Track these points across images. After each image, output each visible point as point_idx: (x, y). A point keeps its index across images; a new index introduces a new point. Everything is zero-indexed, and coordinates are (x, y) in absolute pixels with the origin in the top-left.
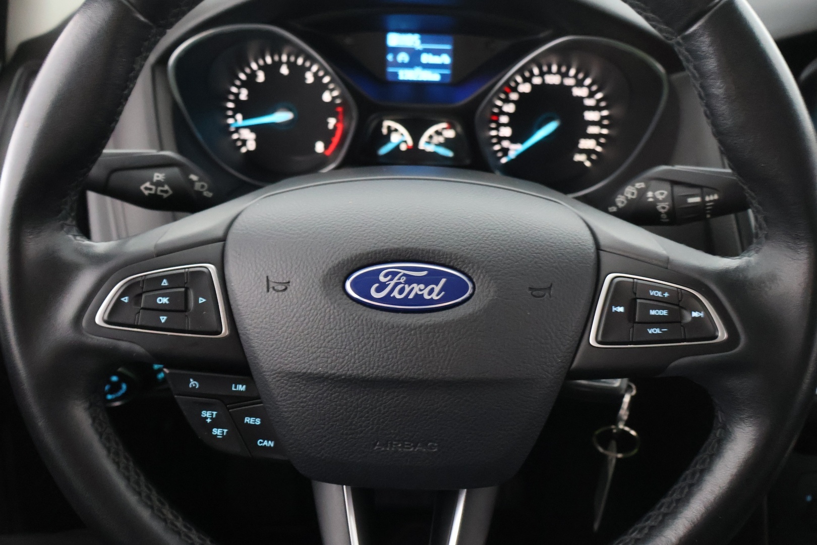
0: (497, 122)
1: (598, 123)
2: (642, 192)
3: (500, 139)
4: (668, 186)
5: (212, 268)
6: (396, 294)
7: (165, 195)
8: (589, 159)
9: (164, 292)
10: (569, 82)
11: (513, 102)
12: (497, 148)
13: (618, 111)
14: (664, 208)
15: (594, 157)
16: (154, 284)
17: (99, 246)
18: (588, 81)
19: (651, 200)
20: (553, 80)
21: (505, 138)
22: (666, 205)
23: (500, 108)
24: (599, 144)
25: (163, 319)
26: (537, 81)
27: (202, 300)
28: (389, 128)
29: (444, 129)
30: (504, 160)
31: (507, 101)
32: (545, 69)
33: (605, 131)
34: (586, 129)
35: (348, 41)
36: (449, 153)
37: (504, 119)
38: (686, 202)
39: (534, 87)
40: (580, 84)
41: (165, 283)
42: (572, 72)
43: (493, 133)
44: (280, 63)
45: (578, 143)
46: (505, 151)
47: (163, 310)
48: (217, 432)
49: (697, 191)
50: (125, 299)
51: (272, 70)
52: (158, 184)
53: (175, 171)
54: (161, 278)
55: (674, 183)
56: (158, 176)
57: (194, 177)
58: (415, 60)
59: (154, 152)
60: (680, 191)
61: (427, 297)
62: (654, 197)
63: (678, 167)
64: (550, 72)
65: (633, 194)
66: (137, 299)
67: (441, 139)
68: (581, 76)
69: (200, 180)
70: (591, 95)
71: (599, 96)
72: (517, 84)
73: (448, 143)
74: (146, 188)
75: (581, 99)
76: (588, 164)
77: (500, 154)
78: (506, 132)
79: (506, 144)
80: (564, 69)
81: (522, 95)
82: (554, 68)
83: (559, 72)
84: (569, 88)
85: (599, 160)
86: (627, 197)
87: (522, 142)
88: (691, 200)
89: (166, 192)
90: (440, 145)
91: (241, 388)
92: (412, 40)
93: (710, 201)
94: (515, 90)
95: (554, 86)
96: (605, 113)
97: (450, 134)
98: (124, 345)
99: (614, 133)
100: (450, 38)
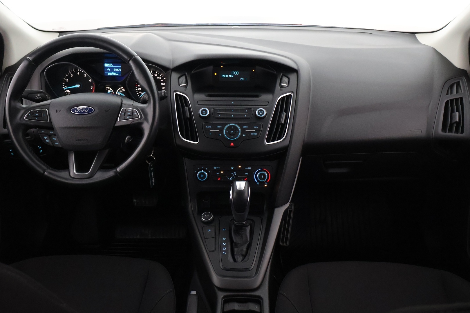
0: (137, 86)
5: (47, 109)
6: (80, 111)
7: (40, 99)
9: (37, 113)
16: (35, 112)
17: (24, 106)
18: (161, 75)
25: (37, 118)
27: (44, 115)
28: (107, 88)
29: (122, 89)
35: (94, 65)
36: (124, 95)
41: (37, 112)
43: (136, 89)
44: (77, 72)
47: (37, 116)
48: (47, 141)
50: (30, 115)
51: (75, 74)
52: (39, 97)
53: (42, 94)
54: (37, 111)
56: (39, 95)
57: (47, 96)
58: (112, 70)
59: (38, 90)
61: (85, 112)
66: (32, 115)
68: (159, 74)
69: (48, 96)
73: (123, 92)
74: (36, 97)
77: (139, 95)
79: (140, 92)
80: (154, 72)
84: (156, 77)
89: (40, 98)
90: (121, 93)
91: (52, 132)
92: (110, 65)
97: (124, 90)
98: (29, 123)
100: (120, 64)
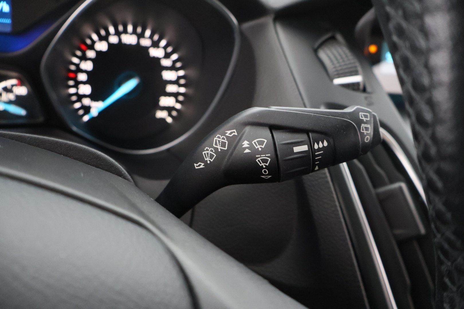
0: (75, 79)
1: (176, 82)
2: (234, 142)
3: (80, 97)
4: (267, 132)
8: (170, 115)
10: (146, 42)
11: (90, 59)
12: (77, 105)
13: (193, 73)
14: (265, 161)
15: (174, 113)
18: (163, 43)
19: (247, 151)
20: (129, 39)
21: (85, 96)
22: (268, 157)
23: (77, 65)
24: (177, 101)
26: (114, 40)
29: (13, 86)
30: (86, 118)
31: (84, 58)
32: (121, 28)
33: (182, 90)
34: (165, 88)
36: (22, 112)
37: (82, 77)
38: (293, 153)
39: (110, 45)
40: (155, 44)
42: (148, 33)
43: (72, 91)
45: (158, 101)
46: (87, 109)
49: (302, 137)
55: (273, 128)
60: (281, 138)
62: (251, 147)
63: (273, 108)
64: (125, 31)
65: (223, 145)
67: (11, 97)
68: (156, 37)
70: (167, 56)
71: (175, 57)
72: (94, 42)
73: (19, 101)
75: (157, 60)
76: (169, 120)
77: (81, 112)
78: (86, 89)
79: (86, 102)
80: (139, 30)
81: (99, 53)
82: (130, 28)
83: (134, 32)
84: (146, 49)
85: (179, 117)
86: (216, 149)
87: (103, 99)
88: (297, 149)
90: (10, 102)
93: (319, 149)
94: (91, 47)
95: (130, 46)
96: (181, 73)
97: (22, 91)
99: (191, 91)
